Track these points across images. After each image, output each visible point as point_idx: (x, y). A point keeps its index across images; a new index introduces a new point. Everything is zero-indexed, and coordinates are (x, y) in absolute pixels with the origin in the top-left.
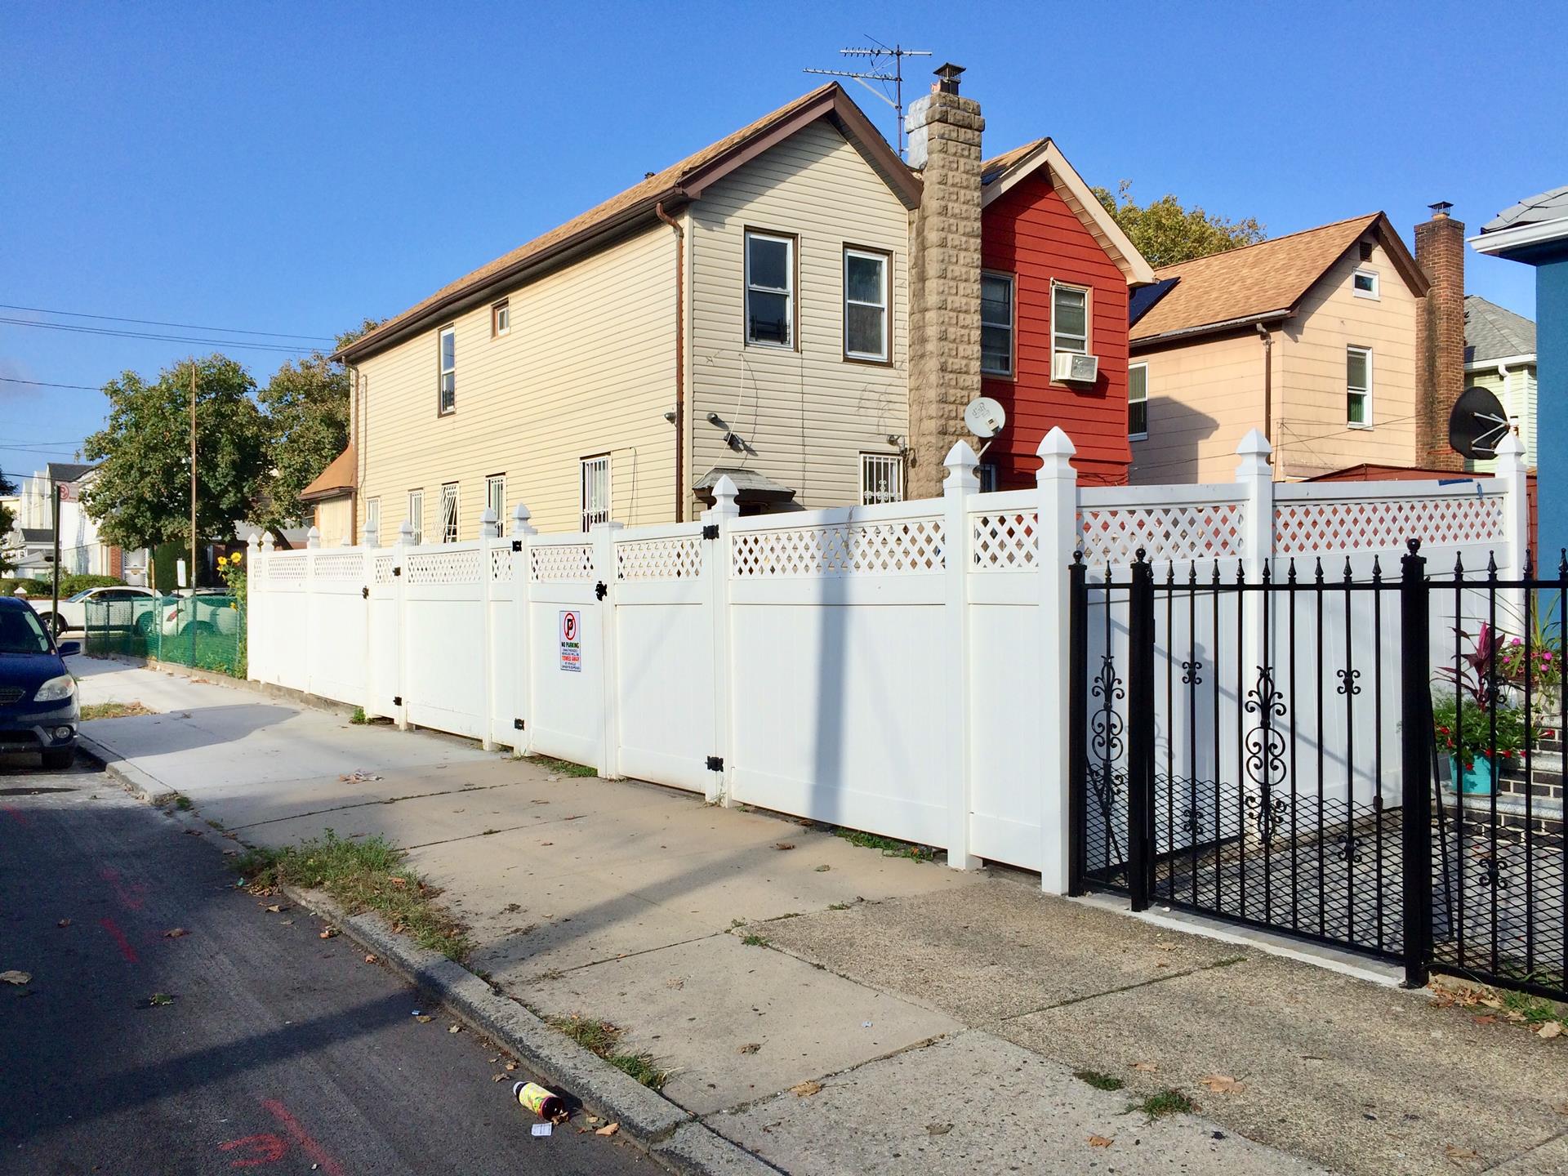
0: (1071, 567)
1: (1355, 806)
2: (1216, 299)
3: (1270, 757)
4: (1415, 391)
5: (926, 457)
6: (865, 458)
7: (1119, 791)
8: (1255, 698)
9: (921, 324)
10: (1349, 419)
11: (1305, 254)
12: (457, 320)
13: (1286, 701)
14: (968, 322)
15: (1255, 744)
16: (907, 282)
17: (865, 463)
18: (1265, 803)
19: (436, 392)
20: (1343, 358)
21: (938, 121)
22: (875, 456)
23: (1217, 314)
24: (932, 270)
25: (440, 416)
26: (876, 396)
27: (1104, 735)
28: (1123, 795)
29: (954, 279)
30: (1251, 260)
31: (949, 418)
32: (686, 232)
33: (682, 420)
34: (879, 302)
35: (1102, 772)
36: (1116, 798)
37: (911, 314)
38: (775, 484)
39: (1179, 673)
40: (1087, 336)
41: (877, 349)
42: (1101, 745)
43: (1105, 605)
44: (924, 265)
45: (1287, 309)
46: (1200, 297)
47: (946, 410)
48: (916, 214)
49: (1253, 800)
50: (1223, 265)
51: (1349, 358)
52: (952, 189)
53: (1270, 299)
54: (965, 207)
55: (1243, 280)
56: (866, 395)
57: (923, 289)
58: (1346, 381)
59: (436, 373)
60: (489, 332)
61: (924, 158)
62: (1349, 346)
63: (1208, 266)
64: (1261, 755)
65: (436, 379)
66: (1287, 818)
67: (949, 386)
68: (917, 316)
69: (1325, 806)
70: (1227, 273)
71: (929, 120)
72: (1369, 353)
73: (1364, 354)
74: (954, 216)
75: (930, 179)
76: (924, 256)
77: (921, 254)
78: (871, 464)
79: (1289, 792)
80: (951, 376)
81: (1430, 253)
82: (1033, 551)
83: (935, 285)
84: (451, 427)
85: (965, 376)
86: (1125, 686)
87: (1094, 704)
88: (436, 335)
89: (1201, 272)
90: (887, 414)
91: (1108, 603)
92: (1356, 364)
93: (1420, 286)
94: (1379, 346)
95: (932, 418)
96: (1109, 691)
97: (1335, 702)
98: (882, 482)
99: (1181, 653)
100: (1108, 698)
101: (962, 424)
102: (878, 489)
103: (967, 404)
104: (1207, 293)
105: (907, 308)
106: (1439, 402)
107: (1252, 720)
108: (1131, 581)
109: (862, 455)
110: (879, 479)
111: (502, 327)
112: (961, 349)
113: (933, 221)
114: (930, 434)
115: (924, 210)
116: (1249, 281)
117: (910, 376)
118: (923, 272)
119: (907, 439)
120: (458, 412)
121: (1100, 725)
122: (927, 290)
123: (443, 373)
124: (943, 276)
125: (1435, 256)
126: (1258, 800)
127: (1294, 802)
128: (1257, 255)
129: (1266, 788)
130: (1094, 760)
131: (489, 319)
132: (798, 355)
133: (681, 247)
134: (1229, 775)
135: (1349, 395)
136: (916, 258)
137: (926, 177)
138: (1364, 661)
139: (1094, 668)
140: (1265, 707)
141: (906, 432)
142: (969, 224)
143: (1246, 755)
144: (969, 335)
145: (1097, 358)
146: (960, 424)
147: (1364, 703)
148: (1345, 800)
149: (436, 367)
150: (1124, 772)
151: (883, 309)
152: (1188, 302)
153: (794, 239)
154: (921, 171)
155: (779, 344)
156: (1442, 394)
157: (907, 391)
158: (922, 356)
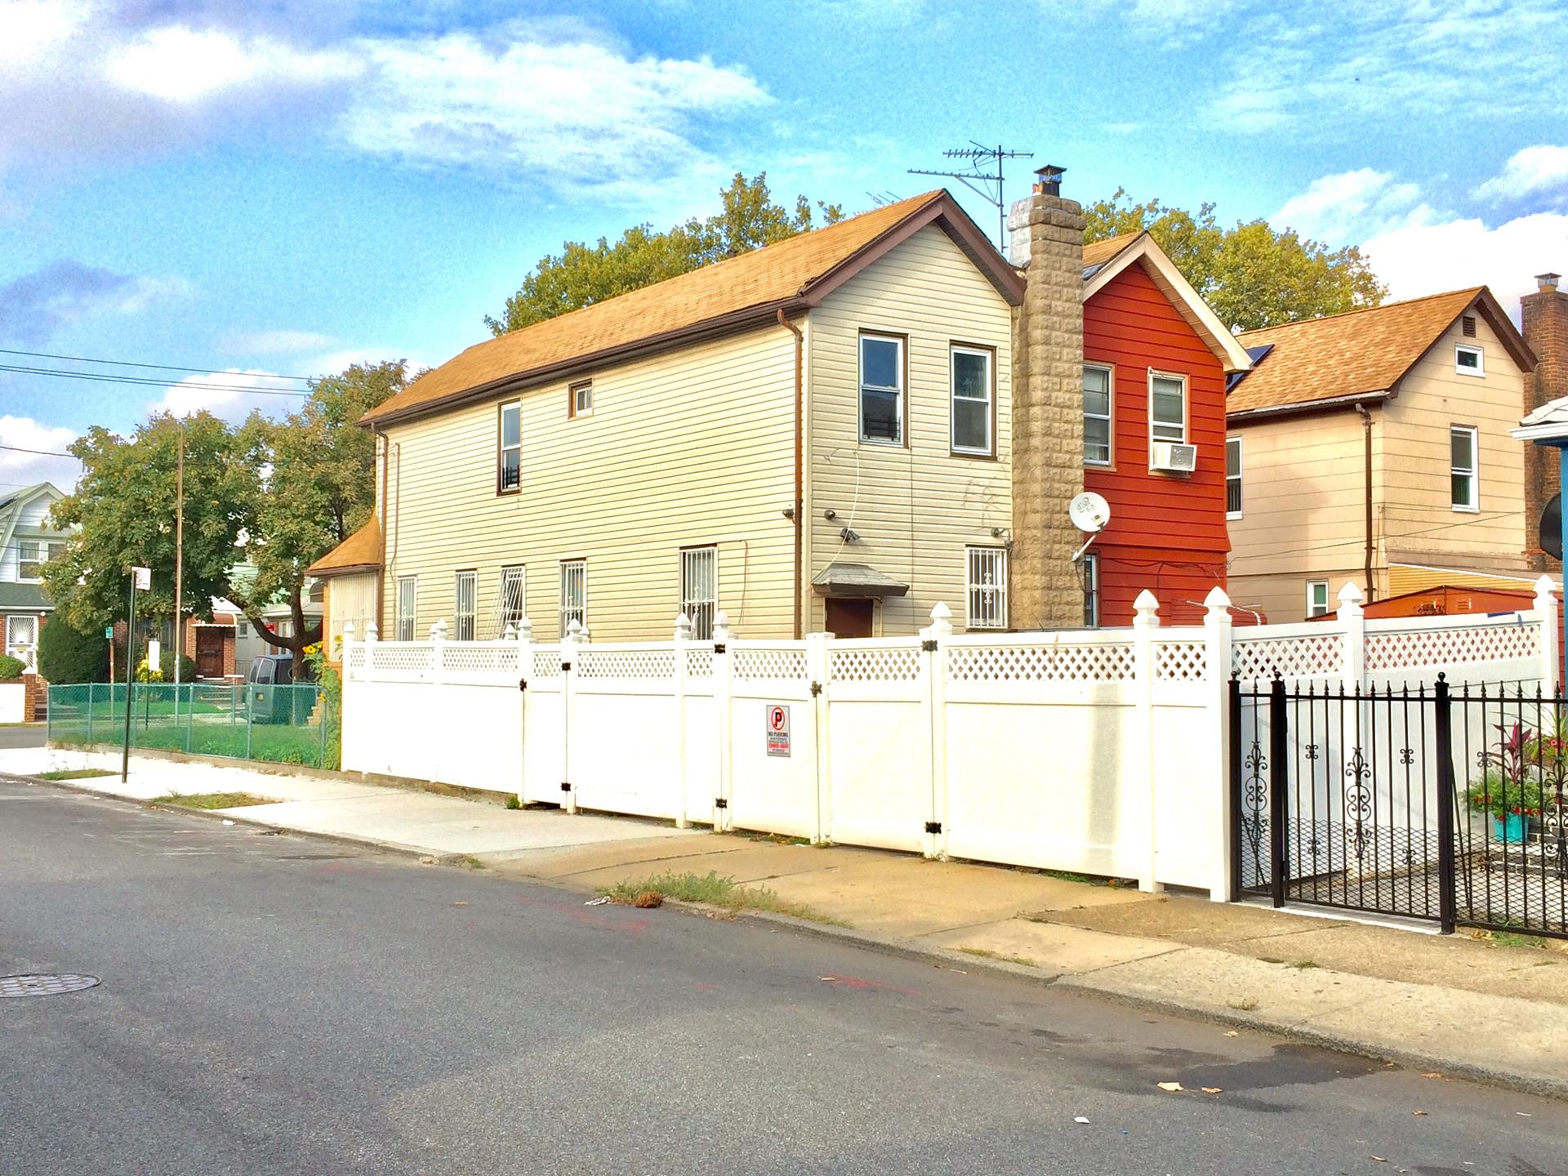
0: (1229, 682)
1: (1412, 831)
2: (1314, 373)
3: (1362, 804)
4: (1523, 471)
5: (1031, 551)
6: (971, 551)
7: (1265, 830)
8: (1352, 767)
9: (1025, 418)
10: (1454, 502)
11: (1406, 328)
12: (524, 395)
13: (1370, 768)
14: (1071, 417)
15: (1352, 796)
16: (1010, 377)
17: (971, 556)
18: (1359, 833)
19: (495, 468)
20: (1446, 438)
21: (1042, 223)
22: (980, 549)
23: (1314, 391)
24: (1037, 366)
25: (499, 493)
26: (980, 490)
27: (1254, 793)
28: (1266, 833)
29: (1057, 375)
30: (1349, 330)
31: (1053, 512)
32: (805, 335)
33: (801, 517)
34: (983, 396)
35: (1253, 819)
36: (1263, 835)
37: (1014, 408)
38: (889, 578)
39: (1304, 752)
40: (1184, 425)
41: (981, 443)
42: (1252, 800)
43: (1253, 708)
44: (1027, 359)
45: (1386, 390)
46: (1295, 369)
47: (1051, 504)
48: (1020, 310)
49: (1351, 831)
50: (1321, 333)
51: (1453, 438)
52: (1055, 288)
53: (1370, 378)
54: (1068, 305)
55: (1341, 353)
56: (972, 489)
57: (1027, 384)
58: (1450, 463)
59: (495, 448)
60: (566, 412)
61: (1027, 257)
62: (1453, 425)
63: (1304, 334)
64: (1356, 803)
65: (495, 455)
66: (1373, 841)
67: (1054, 480)
68: (1020, 411)
69: (1394, 832)
70: (1325, 344)
71: (1033, 222)
72: (1474, 432)
73: (1470, 433)
74: (1057, 314)
75: (1034, 277)
76: (1028, 352)
77: (1024, 350)
78: (977, 557)
79: (1373, 825)
80: (1055, 470)
81: (1536, 326)
82: (1201, 670)
83: (1039, 382)
84: (515, 506)
85: (1069, 470)
86: (1268, 761)
87: (1247, 773)
88: (496, 409)
89: (1295, 341)
90: (991, 508)
91: (1256, 705)
92: (1460, 447)
93: (1528, 361)
94: (1484, 425)
95: (1038, 512)
96: (1257, 764)
97: (1399, 768)
98: (988, 575)
99: (1305, 740)
100: (1257, 769)
101: (1067, 517)
102: (984, 582)
103: (1072, 497)
104: (1303, 365)
105: (1010, 402)
106: (1550, 483)
107: (1351, 781)
108: (1271, 692)
109: (969, 548)
110: (984, 571)
111: (581, 407)
112: (1065, 442)
113: (1038, 319)
114: (1036, 528)
115: (1027, 308)
116: (1348, 355)
117: (1014, 469)
118: (1027, 368)
119: (1011, 531)
120: (524, 491)
121: (1251, 787)
122: (1031, 387)
123: (503, 449)
124: (1046, 373)
125: (1543, 330)
126: (1355, 831)
127: (1376, 830)
128: (1355, 325)
129: (1359, 824)
130: (1247, 811)
131: (566, 398)
132: (907, 451)
133: (799, 350)
134: (1336, 817)
135: (1453, 476)
136: (1019, 353)
137: (1030, 276)
138: (1415, 745)
139: (1246, 749)
140: (1358, 773)
141: (1009, 525)
142: (1072, 321)
143: (1347, 803)
144: (1072, 430)
145: (1195, 447)
146: (1064, 517)
147: (1417, 768)
148: (1406, 828)
149: (495, 442)
150: (1268, 818)
151: (987, 404)
152: (1283, 374)
153: (904, 338)
154: (1024, 269)
155: (889, 440)
156: (1552, 475)
157: (1010, 484)
158: (1026, 451)
